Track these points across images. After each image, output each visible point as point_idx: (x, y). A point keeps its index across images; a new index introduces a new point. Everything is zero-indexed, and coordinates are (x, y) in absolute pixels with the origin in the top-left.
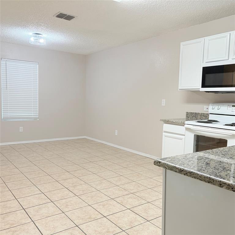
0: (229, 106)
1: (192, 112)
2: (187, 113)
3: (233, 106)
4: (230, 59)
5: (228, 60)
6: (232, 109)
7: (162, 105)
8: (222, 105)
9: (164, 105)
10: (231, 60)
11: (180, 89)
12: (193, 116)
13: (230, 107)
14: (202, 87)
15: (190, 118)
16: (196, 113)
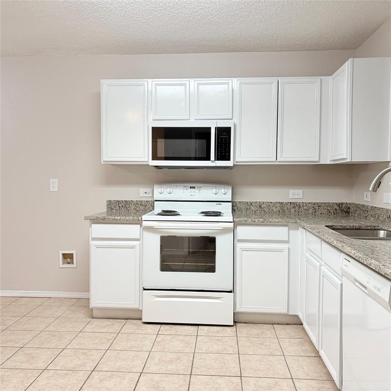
0: (185, 188)
1: (118, 200)
2: (110, 203)
3: (191, 188)
4: (192, 120)
5: (189, 120)
6: (191, 192)
7: (52, 190)
8: (174, 186)
9: (56, 190)
10: (194, 120)
11: (104, 162)
12: (120, 206)
13: (187, 189)
14: (153, 159)
15: (114, 211)
16: (126, 201)
